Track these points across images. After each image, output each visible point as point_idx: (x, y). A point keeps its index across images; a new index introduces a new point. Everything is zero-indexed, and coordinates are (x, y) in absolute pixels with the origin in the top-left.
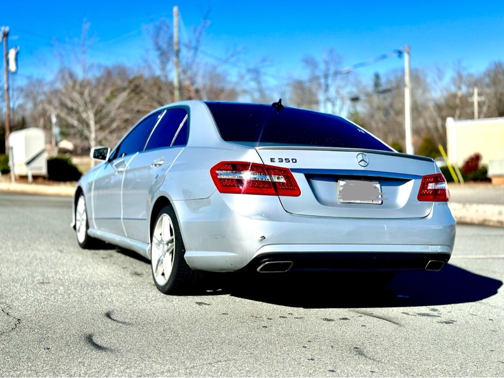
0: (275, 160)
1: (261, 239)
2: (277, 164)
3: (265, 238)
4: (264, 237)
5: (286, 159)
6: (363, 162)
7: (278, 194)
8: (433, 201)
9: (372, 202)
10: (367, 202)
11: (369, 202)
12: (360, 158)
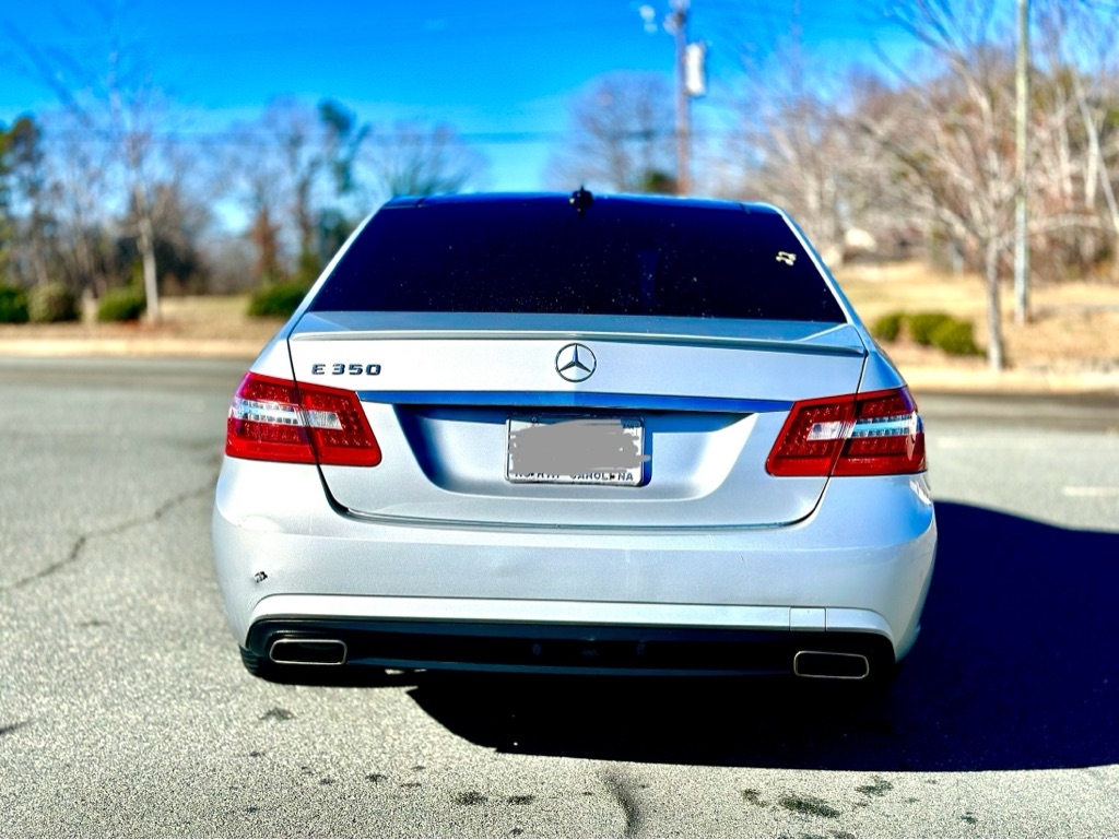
0: (325, 369)
1: (256, 578)
2: (328, 380)
3: (265, 576)
4: (263, 573)
5: (352, 367)
6: (575, 368)
7: (317, 459)
8: (829, 476)
9: (608, 481)
10: (594, 480)
11: (601, 480)
12: (568, 356)
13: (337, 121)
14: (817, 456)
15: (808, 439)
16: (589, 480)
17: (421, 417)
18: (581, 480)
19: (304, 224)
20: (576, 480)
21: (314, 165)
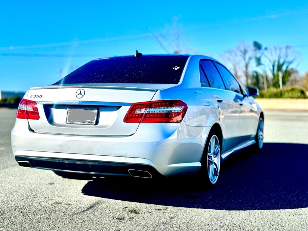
0: (32, 96)
3: (15, 146)
5: (37, 96)
6: (80, 95)
7: (28, 118)
8: (140, 123)
9: (88, 124)
10: (85, 123)
11: (86, 124)
12: (79, 92)
13: (258, 46)
14: (138, 118)
15: (136, 113)
16: (84, 123)
17: (50, 108)
18: (82, 123)
19: (247, 76)
20: (81, 123)
21: (250, 58)
